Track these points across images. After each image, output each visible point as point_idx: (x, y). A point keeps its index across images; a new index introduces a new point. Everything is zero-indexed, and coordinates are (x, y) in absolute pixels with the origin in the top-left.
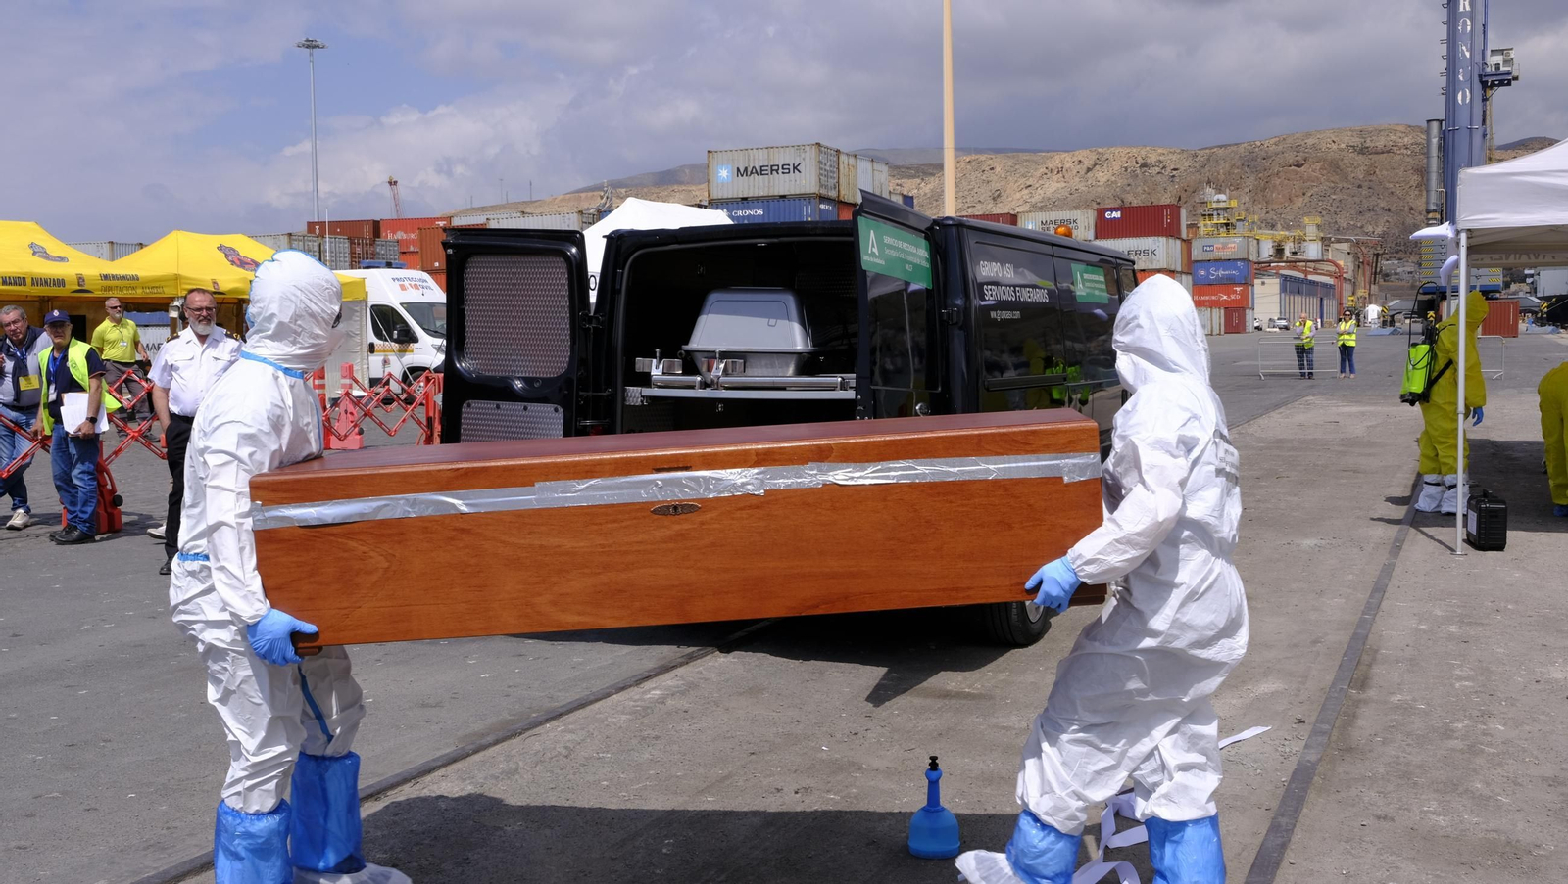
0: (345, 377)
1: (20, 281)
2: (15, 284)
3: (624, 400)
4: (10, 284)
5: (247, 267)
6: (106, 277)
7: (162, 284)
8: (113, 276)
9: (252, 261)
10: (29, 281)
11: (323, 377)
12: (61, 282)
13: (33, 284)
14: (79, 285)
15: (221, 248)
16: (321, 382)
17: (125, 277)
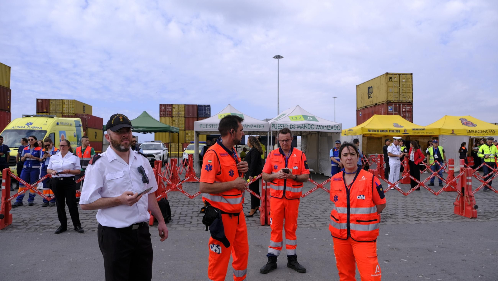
0: (461, 164)
1: (386, 131)
2: (384, 132)
4: (382, 132)
5: (468, 125)
6: (414, 129)
7: (433, 131)
8: (416, 129)
9: (471, 123)
10: (388, 131)
11: (453, 164)
12: (398, 131)
13: (390, 132)
14: (404, 132)
15: (461, 119)
16: (452, 166)
17: (420, 129)
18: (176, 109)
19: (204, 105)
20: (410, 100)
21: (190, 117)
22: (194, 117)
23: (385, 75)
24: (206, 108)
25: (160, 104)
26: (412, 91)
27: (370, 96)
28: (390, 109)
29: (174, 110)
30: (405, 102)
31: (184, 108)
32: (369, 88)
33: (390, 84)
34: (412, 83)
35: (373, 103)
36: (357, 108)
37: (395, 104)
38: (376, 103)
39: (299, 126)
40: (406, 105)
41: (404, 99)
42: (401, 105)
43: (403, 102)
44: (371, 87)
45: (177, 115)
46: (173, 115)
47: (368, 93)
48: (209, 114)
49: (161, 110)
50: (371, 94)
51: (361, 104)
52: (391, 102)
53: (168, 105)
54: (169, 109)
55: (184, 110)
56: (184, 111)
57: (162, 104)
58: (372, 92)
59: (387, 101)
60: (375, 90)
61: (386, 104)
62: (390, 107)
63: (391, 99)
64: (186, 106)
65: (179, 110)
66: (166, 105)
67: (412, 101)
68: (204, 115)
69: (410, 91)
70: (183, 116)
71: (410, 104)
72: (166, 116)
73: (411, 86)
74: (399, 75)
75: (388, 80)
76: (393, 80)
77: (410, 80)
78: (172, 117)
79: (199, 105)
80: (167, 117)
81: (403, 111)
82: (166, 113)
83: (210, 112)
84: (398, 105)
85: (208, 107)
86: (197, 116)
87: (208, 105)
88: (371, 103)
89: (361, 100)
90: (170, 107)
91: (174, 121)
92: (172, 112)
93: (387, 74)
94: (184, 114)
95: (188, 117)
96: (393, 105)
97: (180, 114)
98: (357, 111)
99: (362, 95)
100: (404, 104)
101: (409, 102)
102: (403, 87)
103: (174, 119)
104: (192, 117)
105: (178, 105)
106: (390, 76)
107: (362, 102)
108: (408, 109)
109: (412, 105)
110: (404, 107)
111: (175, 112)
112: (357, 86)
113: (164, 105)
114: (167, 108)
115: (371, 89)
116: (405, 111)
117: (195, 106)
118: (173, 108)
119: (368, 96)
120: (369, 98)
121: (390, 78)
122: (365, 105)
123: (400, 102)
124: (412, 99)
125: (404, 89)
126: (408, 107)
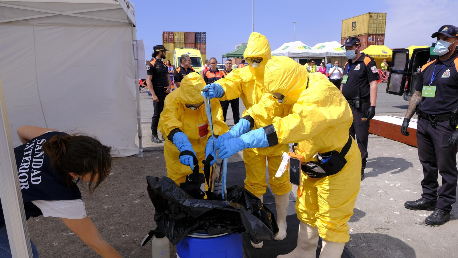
1: (379, 56)
3: (413, 74)
13: (381, 56)
18: (177, 36)
19: (201, 32)
20: (383, 33)
21: (189, 42)
22: (192, 43)
23: (368, 14)
24: (203, 35)
25: (163, 32)
26: (385, 26)
27: (354, 29)
28: (369, 39)
29: (176, 37)
30: (380, 34)
31: (184, 35)
32: (353, 23)
33: (371, 21)
34: (386, 20)
35: (356, 35)
36: (342, 38)
37: (373, 35)
38: (358, 34)
39: (341, 54)
40: (380, 36)
41: (379, 32)
42: (377, 36)
43: (379, 34)
44: (356, 22)
45: (178, 42)
46: (176, 42)
47: (353, 26)
48: (205, 40)
49: (164, 37)
50: (355, 27)
51: (345, 34)
52: (371, 34)
53: (170, 32)
54: (171, 36)
55: (184, 36)
56: (184, 38)
57: (165, 32)
58: (356, 26)
59: (368, 33)
60: (358, 25)
61: (367, 36)
62: (370, 38)
63: (371, 32)
64: (185, 33)
65: (180, 37)
66: (168, 32)
67: (385, 33)
68: (201, 41)
69: (384, 26)
70: (183, 42)
71: (383, 35)
72: (168, 42)
73: (385, 22)
74: (378, 14)
75: (370, 18)
76: (373, 18)
77: (384, 18)
78: (174, 43)
79: (196, 32)
80: (170, 43)
81: (378, 41)
82: (168, 39)
83: (205, 38)
84: (375, 37)
85: (204, 34)
86: (195, 42)
87: (204, 32)
88: (354, 34)
89: (346, 31)
90: (172, 34)
91: (176, 46)
92: (174, 38)
93: (370, 13)
94: (184, 40)
95: (187, 42)
96: (372, 36)
97: (181, 40)
98: (342, 40)
99: (347, 27)
100: (379, 35)
101: (383, 34)
102: (379, 23)
103: (176, 44)
104: (192, 42)
105: (179, 32)
106: (372, 15)
107: (347, 33)
108: (381, 39)
109: (384, 36)
110: (379, 38)
111: (177, 39)
112: (343, 20)
113: (166, 33)
114: (170, 35)
115: (355, 23)
116: (379, 41)
117: (193, 33)
118: (174, 35)
119: (352, 29)
120: (352, 30)
121: (371, 17)
122: (349, 36)
123: (377, 34)
124: (385, 32)
125: (380, 24)
126: (381, 38)
